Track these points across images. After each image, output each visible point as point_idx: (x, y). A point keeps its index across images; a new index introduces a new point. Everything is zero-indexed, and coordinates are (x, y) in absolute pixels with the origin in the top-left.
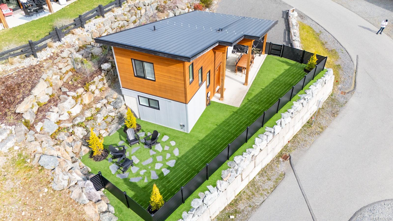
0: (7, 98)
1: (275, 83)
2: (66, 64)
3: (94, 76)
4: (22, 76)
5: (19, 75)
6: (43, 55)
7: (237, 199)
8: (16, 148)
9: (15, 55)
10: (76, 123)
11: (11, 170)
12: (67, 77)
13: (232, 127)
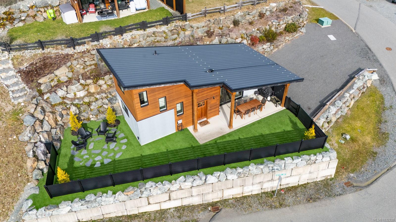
0: (40, 71)
1: (259, 138)
2: (92, 59)
3: (107, 74)
4: (57, 59)
5: (56, 58)
6: (80, 49)
7: (138, 216)
8: (23, 104)
9: (61, 44)
10: (75, 103)
11: (8, 116)
12: (89, 68)
13: (176, 157)
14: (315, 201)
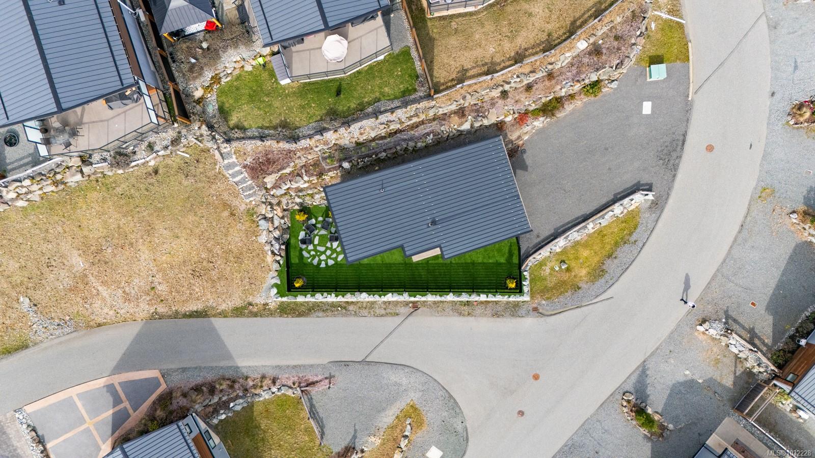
0: (264, 167)
8: (254, 203)
11: (244, 217)
14: (498, 317)
